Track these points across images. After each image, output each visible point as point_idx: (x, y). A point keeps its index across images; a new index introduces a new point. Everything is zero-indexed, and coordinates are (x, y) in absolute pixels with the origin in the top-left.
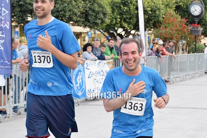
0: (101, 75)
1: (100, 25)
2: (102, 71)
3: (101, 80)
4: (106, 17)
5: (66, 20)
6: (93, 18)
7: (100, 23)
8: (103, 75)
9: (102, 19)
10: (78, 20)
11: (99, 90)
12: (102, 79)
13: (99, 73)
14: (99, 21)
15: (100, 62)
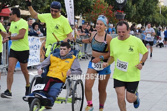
0: (34, 49)
1: (40, 8)
2: (36, 45)
3: (34, 53)
4: (45, 2)
5: (11, 3)
6: (34, 3)
7: (40, 7)
8: (36, 49)
9: (42, 4)
10: (21, 4)
11: (32, 61)
12: (36, 52)
13: (32, 47)
14: (39, 6)
15: (34, 38)
